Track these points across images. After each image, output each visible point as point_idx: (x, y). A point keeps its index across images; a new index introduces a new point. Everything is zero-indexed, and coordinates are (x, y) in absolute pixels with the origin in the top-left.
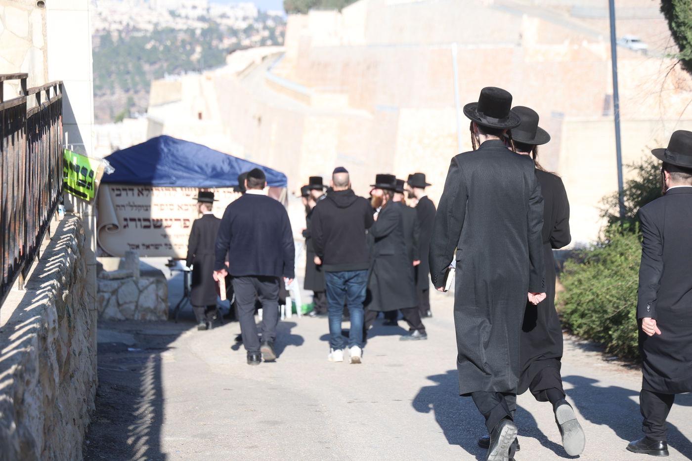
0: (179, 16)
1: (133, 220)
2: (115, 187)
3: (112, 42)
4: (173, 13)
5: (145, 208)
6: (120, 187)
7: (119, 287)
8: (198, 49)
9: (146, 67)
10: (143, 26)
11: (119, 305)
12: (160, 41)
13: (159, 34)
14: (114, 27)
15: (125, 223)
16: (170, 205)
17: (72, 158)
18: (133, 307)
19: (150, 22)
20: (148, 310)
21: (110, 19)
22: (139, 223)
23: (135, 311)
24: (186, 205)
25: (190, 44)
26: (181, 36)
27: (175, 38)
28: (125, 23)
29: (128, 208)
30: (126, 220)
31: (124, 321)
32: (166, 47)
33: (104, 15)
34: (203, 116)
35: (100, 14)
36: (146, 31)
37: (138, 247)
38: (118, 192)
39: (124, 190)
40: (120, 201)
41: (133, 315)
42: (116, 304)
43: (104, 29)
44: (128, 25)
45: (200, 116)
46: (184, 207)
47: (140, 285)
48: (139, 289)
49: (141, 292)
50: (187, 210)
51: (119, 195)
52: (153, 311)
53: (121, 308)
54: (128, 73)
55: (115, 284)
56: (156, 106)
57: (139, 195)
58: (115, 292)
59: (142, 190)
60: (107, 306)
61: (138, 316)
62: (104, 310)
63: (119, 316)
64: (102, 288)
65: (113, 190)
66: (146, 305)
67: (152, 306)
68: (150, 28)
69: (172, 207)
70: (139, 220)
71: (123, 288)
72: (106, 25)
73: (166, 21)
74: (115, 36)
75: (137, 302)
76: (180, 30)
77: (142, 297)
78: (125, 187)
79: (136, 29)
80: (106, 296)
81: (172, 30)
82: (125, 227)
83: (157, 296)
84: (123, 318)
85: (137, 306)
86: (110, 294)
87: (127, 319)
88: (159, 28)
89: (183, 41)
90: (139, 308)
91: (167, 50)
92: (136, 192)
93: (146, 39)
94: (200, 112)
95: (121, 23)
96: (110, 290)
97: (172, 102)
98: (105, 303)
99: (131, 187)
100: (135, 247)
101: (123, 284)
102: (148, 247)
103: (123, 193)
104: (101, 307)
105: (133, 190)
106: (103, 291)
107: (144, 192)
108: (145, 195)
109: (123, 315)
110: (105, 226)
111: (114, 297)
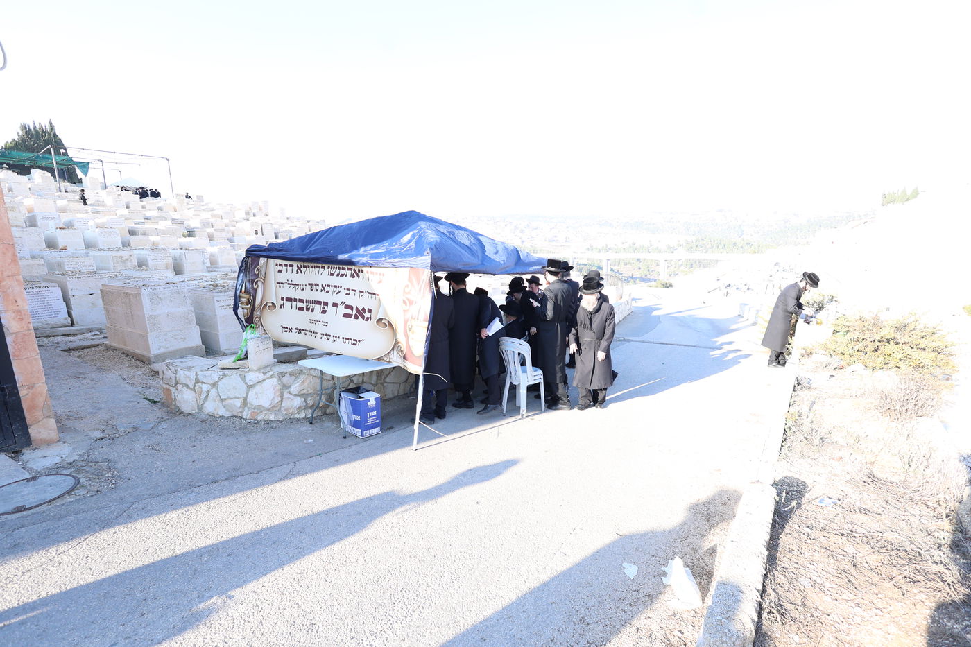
1: (289, 300)
2: (278, 262)
5: (302, 287)
6: (283, 262)
7: (220, 379)
11: (221, 399)
15: (282, 303)
18: (238, 403)
20: (260, 408)
22: (294, 303)
23: (243, 408)
24: (329, 286)
29: (286, 286)
30: (282, 299)
31: (229, 418)
38: (281, 268)
39: (286, 265)
40: (283, 277)
41: (241, 413)
42: (218, 398)
46: (326, 289)
47: (248, 380)
48: (246, 384)
49: (250, 387)
50: (329, 291)
51: (280, 271)
52: (274, 409)
53: (224, 403)
57: (297, 273)
58: (215, 384)
59: (301, 266)
60: (206, 399)
61: (246, 414)
62: (204, 403)
63: (222, 412)
64: (201, 379)
65: (277, 265)
66: (257, 403)
67: (267, 404)
70: (295, 300)
71: (224, 381)
75: (245, 399)
77: (252, 393)
78: (286, 263)
80: (205, 388)
82: (282, 306)
84: (228, 414)
85: (245, 403)
86: (210, 387)
87: (234, 416)
90: (248, 405)
92: (295, 268)
96: (211, 382)
98: (203, 396)
99: (291, 263)
100: (288, 330)
101: (224, 375)
102: (300, 331)
103: (284, 268)
104: (200, 399)
105: (292, 266)
106: (202, 383)
107: (303, 269)
108: (303, 272)
109: (228, 410)
110: (266, 304)
111: (214, 390)
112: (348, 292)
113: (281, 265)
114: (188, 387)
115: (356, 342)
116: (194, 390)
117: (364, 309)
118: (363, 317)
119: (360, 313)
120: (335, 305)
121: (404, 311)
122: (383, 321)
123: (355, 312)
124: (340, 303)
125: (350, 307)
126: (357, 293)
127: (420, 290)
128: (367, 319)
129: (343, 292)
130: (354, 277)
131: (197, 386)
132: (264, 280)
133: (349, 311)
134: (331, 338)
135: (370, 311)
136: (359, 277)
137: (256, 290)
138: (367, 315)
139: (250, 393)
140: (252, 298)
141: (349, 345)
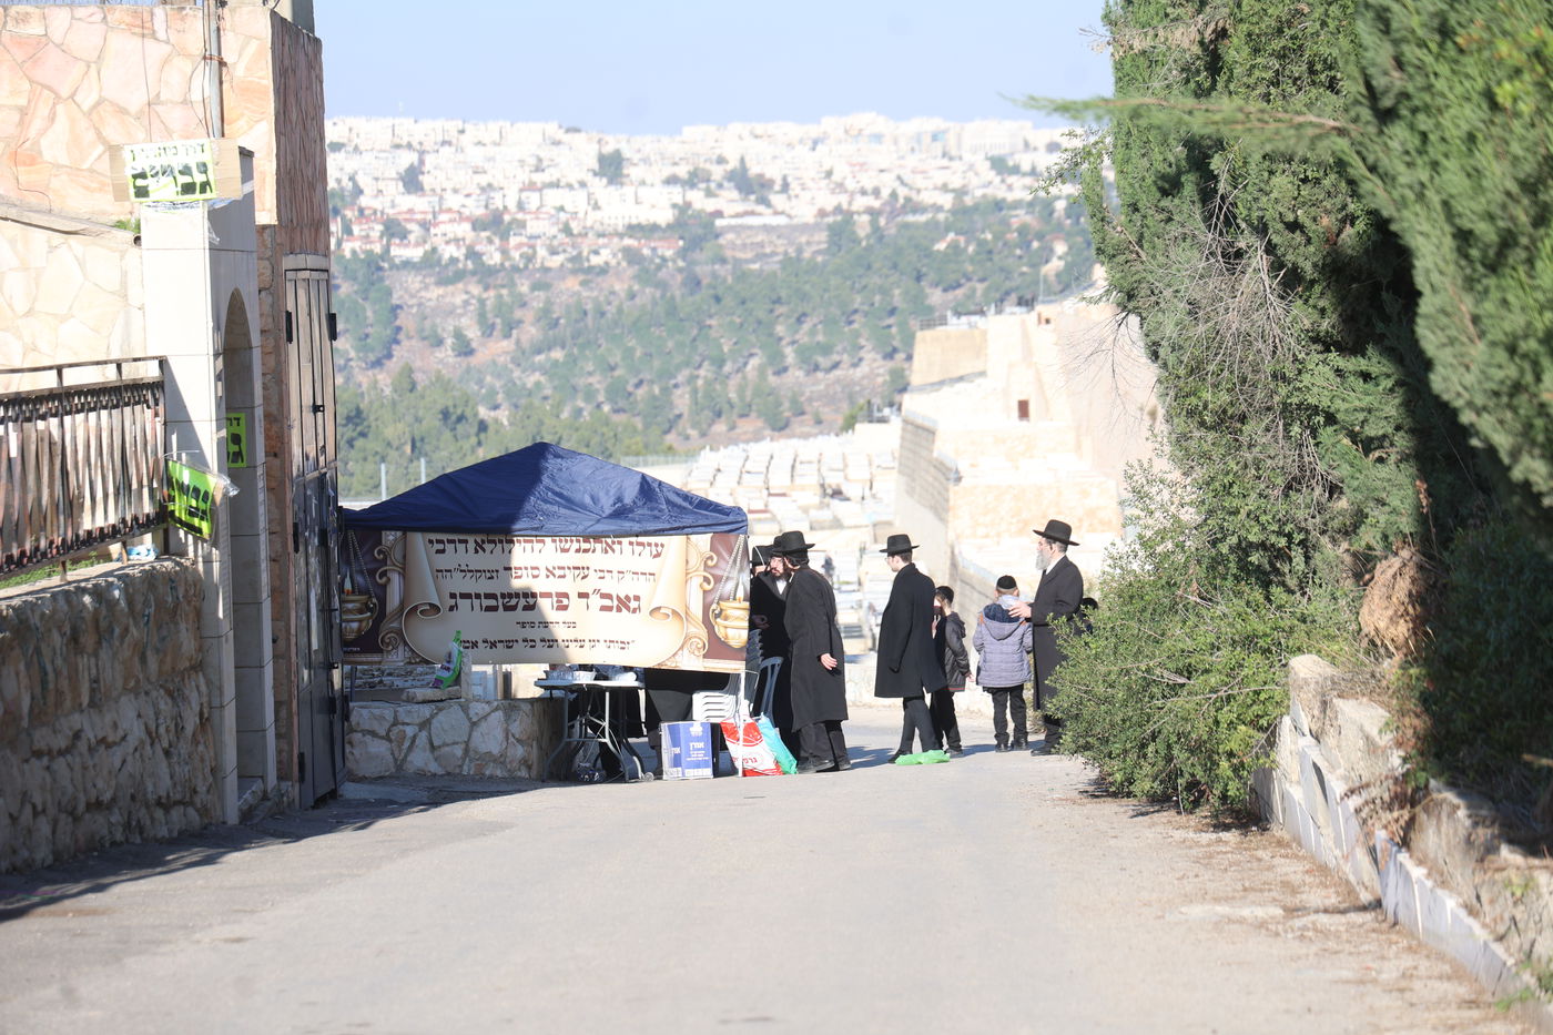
0: (1016, 170)
1: (466, 596)
2: (434, 536)
3: (857, 241)
4: (1000, 165)
5: (488, 575)
6: (444, 537)
7: (432, 716)
8: (1060, 248)
9: (936, 297)
10: (928, 197)
11: (433, 748)
12: (968, 233)
13: (966, 214)
14: (861, 203)
15: (453, 602)
16: (533, 568)
17: (181, 473)
18: (459, 751)
19: (945, 188)
20: (489, 757)
21: (851, 185)
22: (476, 602)
23: (464, 759)
24: (561, 568)
25: (1040, 237)
26: (1021, 217)
27: (1005, 223)
28: (885, 193)
29: (458, 575)
30: (453, 596)
31: (442, 776)
32: (981, 243)
33: (836, 177)
34: (1032, 409)
35: (829, 174)
36: (939, 209)
37: (475, 644)
38: (441, 547)
39: (450, 541)
40: (443, 562)
41: (461, 766)
42: (428, 746)
43: (838, 209)
44: (894, 195)
45: (1023, 409)
46: (558, 572)
47: (472, 713)
48: (470, 719)
49: (474, 724)
50: (564, 576)
51: (442, 551)
52: (500, 760)
53: (437, 753)
54: (892, 312)
55: (426, 711)
56: (922, 389)
57: (477, 552)
58: (425, 724)
59: (483, 542)
60: (410, 748)
61: (469, 769)
62: (406, 756)
63: (433, 767)
64: (400, 719)
65: (431, 542)
66: (483, 748)
67: (496, 751)
68: (947, 201)
69: (536, 572)
70: (478, 596)
71: (441, 717)
72: (843, 199)
73: (984, 184)
74: (863, 223)
75: (467, 743)
76: (1017, 205)
77: (476, 734)
78: (451, 537)
79: (913, 207)
80: (410, 731)
81: (999, 205)
82: (451, 609)
83: (507, 733)
84: (440, 771)
85: (466, 751)
86: (416, 728)
87: (449, 774)
88: (968, 201)
89: (1023, 230)
90: (471, 753)
91: (987, 252)
92: (471, 545)
93: (933, 228)
94: (1023, 398)
95: (876, 192)
96: (417, 721)
97: (961, 379)
98: (407, 744)
99: (462, 537)
100: (469, 645)
101: (440, 710)
102: (493, 645)
103: (450, 547)
104: (400, 751)
105: (466, 542)
106: (404, 724)
107: (486, 546)
108: (488, 551)
109: (440, 765)
110: (416, 608)
111: (424, 734)
112: (601, 574)
113: (438, 541)
114: (373, 734)
115: (624, 645)
116: (387, 738)
117: (627, 597)
118: (628, 608)
119: (623, 604)
120: (583, 595)
121: (705, 592)
122: (662, 611)
123: (616, 603)
124: (590, 592)
125: (609, 596)
126: (615, 573)
127: (735, 561)
128: (634, 611)
129: (593, 576)
130: (606, 552)
131: (396, 730)
132: (404, 569)
133: (607, 602)
134: (587, 644)
135: (637, 598)
136: (613, 551)
137: (384, 587)
138: (633, 604)
139: (475, 734)
140: (374, 600)
141: (615, 648)
